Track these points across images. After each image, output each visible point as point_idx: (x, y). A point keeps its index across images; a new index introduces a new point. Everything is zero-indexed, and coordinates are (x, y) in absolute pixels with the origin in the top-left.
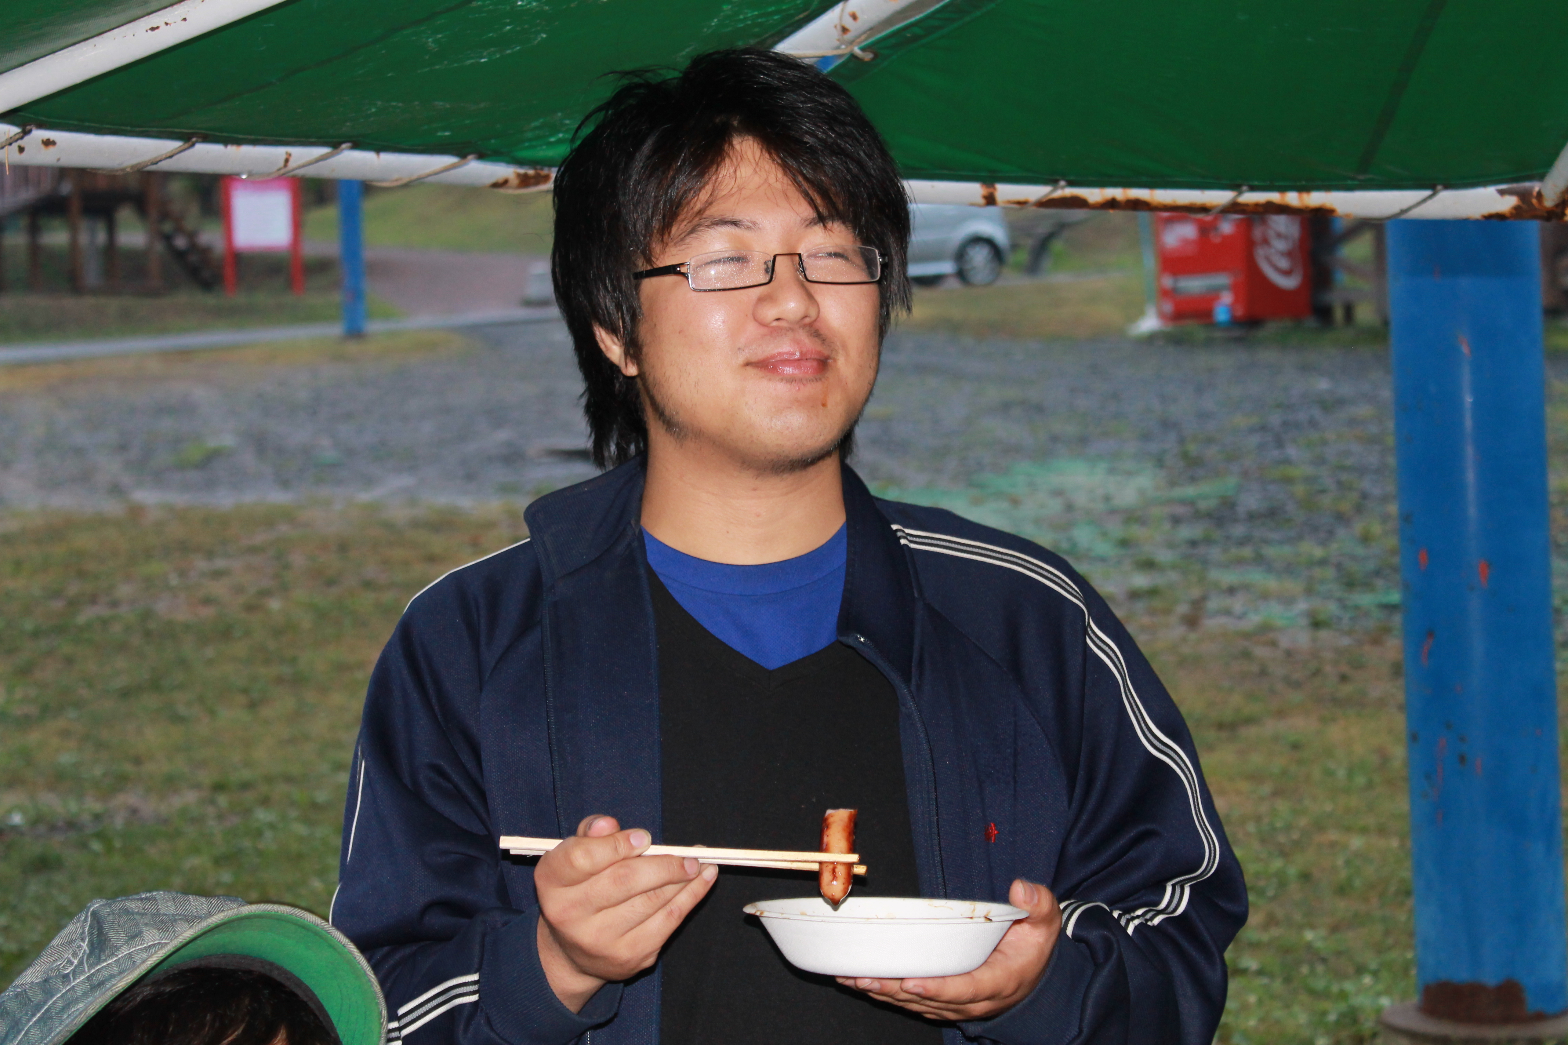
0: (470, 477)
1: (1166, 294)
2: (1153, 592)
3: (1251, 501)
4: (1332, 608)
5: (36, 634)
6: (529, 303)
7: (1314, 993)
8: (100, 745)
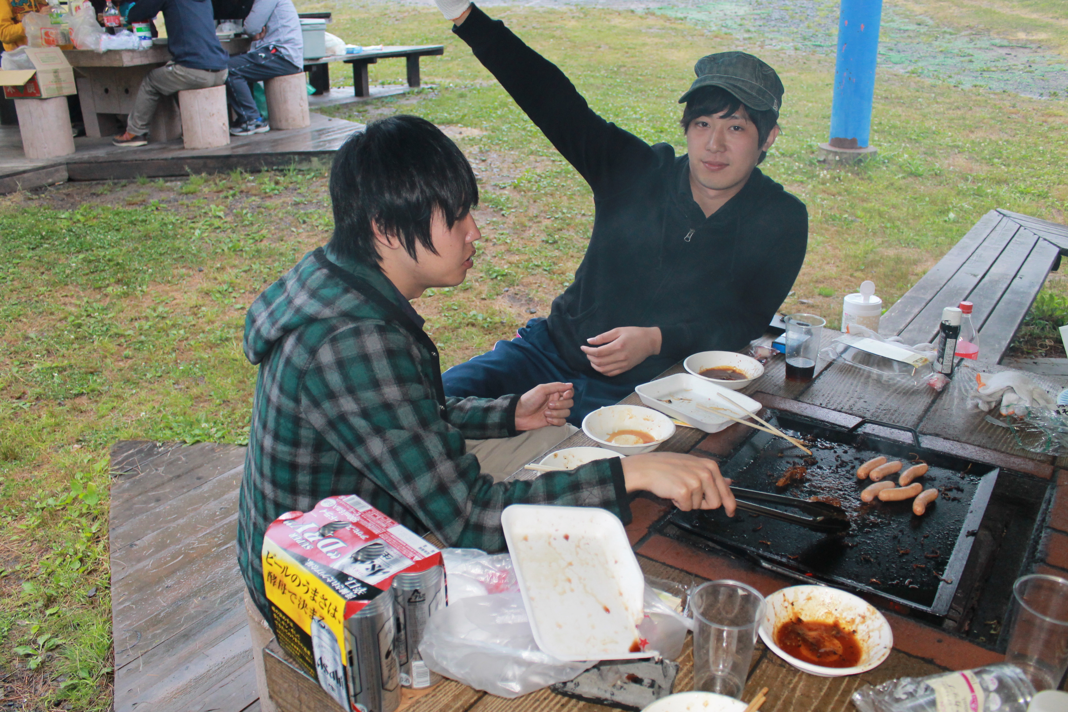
2: (750, 38)
3: (776, 15)
4: (800, 45)
5: (446, 39)
8: (468, 68)
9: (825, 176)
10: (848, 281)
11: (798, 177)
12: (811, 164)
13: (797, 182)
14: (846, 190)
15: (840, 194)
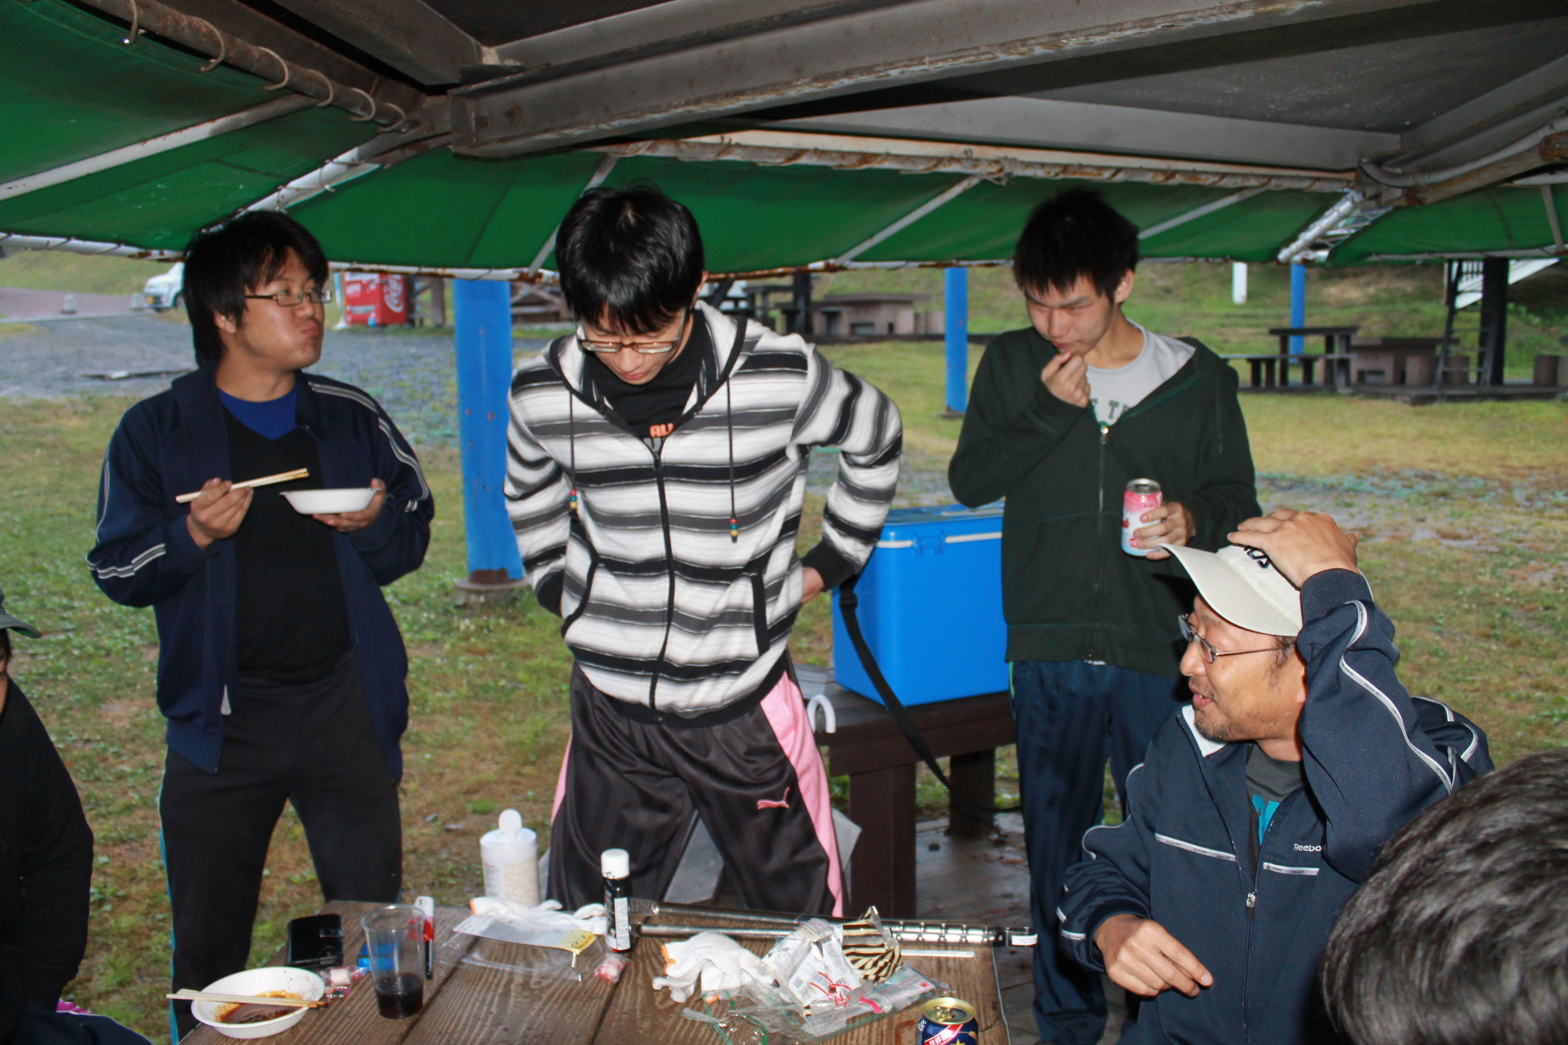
0: (48, 387)
1: (348, 313)
4: (423, 437)
6: (64, 312)
7: (428, 579)
9: (467, 627)
10: (514, 782)
11: (429, 634)
12: (446, 612)
13: (427, 641)
14: (500, 645)
15: (491, 651)
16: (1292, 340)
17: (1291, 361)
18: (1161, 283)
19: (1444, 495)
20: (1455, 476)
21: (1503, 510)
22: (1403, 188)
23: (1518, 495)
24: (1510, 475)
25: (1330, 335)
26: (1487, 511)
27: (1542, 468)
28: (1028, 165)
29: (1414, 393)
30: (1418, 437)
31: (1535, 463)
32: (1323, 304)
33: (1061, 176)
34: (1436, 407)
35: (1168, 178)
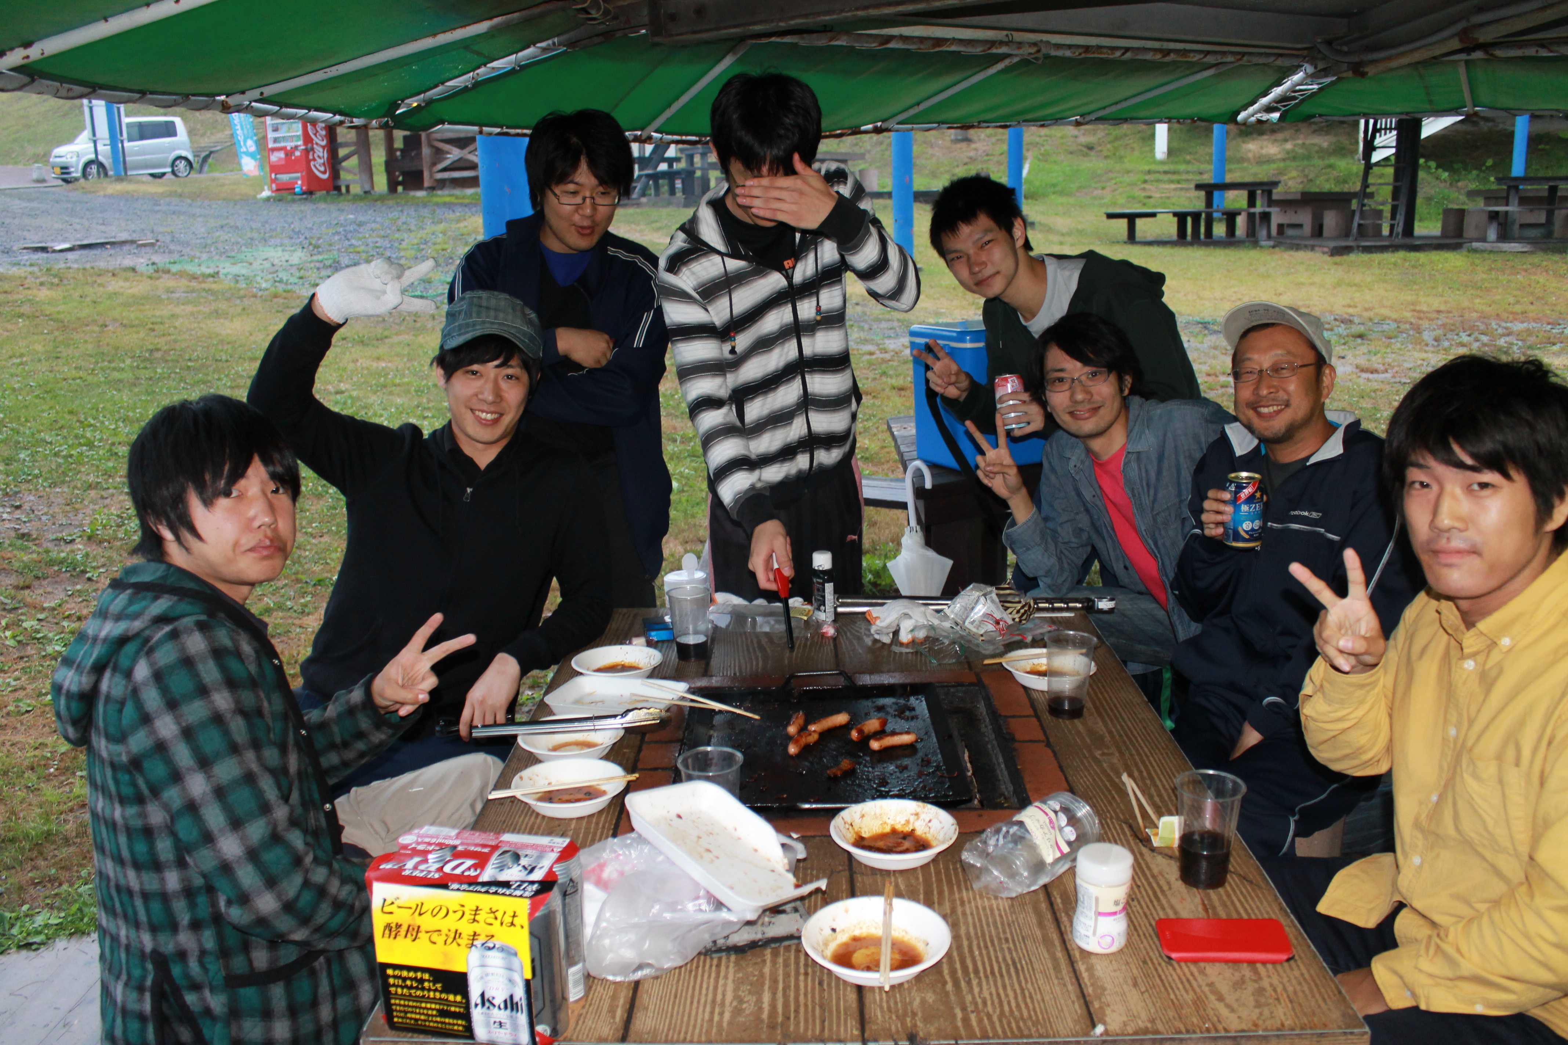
1: (273, 181)
16: (1216, 194)
17: (1216, 215)
18: (1084, 140)
19: (1361, 336)
20: (1371, 320)
21: (1414, 349)
22: (1349, 63)
23: (1427, 336)
24: (1420, 318)
25: (1251, 189)
26: (1400, 349)
27: (1449, 312)
28: (1058, 46)
29: (1332, 244)
30: (1338, 285)
31: (1442, 308)
32: (1242, 160)
33: (1083, 56)
34: (1352, 257)
35: (1164, 56)
